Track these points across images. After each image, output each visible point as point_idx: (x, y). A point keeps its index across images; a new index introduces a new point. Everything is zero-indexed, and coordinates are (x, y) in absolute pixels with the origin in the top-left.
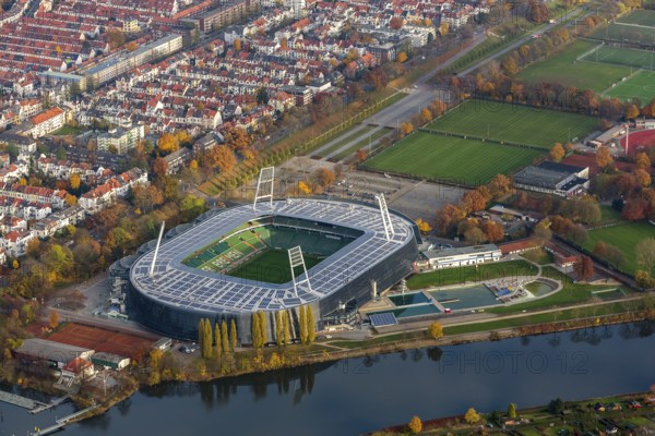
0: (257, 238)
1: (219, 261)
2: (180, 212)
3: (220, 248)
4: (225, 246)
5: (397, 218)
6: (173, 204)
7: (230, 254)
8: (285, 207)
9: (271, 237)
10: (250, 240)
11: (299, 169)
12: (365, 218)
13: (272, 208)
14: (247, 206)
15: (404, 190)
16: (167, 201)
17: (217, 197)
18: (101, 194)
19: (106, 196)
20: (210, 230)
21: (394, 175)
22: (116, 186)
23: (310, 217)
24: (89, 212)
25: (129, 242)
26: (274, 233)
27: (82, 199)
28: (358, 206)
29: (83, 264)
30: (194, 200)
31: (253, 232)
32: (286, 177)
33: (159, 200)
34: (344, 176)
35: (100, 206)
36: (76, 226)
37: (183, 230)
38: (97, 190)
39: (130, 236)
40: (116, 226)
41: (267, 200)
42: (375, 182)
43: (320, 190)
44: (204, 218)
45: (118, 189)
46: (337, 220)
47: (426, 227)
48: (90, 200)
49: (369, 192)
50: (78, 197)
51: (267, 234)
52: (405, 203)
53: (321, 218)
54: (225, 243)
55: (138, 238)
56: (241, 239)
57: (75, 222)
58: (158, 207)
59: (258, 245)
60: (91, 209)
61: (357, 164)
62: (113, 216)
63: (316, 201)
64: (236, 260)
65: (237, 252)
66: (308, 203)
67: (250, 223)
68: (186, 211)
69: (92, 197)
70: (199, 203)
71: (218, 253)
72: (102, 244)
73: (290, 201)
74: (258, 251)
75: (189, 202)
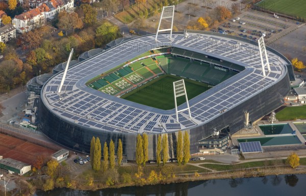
0: (157, 64)
1: (121, 83)
2: (96, 37)
3: (124, 72)
4: (128, 70)
5: (276, 56)
6: (90, 30)
7: (132, 77)
8: (183, 40)
9: (169, 64)
10: (151, 66)
11: (203, 4)
12: (248, 55)
13: (172, 40)
14: (151, 37)
15: (288, 30)
16: (86, 26)
17: (129, 25)
18: (32, 17)
19: (36, 19)
20: (115, 56)
21: (282, 16)
22: (45, 11)
23: (201, 51)
24: (21, 31)
25: (48, 61)
26: (172, 61)
27: (15, 20)
28: (244, 43)
29: (6, 78)
30: (108, 28)
31: (154, 59)
32: (190, 11)
33: (79, 25)
34: (240, 13)
35: (30, 27)
36: (7, 43)
37: (94, 54)
38: (28, 13)
39: (49, 56)
40: (40, 46)
41: (168, 33)
42: (264, 21)
43: (217, 25)
44: (114, 44)
45: (47, 13)
46: (224, 56)
47: (300, 66)
48: (22, 21)
49: (258, 30)
50: (13, 17)
51: (166, 61)
52: (287, 42)
53: (211, 52)
54: (129, 67)
55: (57, 58)
56: (143, 65)
57: (7, 40)
58: (78, 31)
59: (156, 71)
60: (22, 29)
61: (252, 3)
62: (37, 37)
63: (209, 36)
64: (136, 83)
65: (138, 76)
66: (202, 37)
67: (152, 52)
68: (101, 37)
69: (23, 19)
70: (113, 30)
71: (121, 76)
72: (25, 61)
73: (187, 35)
74: (156, 76)
75: (104, 29)
